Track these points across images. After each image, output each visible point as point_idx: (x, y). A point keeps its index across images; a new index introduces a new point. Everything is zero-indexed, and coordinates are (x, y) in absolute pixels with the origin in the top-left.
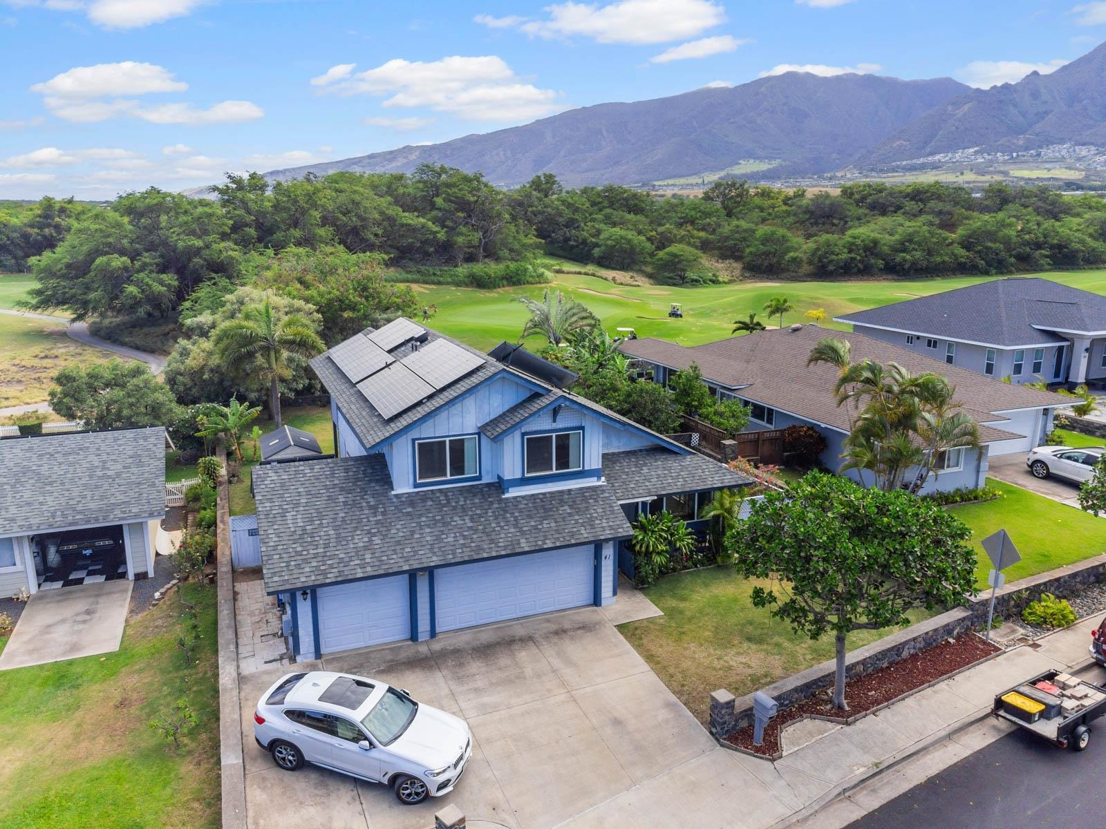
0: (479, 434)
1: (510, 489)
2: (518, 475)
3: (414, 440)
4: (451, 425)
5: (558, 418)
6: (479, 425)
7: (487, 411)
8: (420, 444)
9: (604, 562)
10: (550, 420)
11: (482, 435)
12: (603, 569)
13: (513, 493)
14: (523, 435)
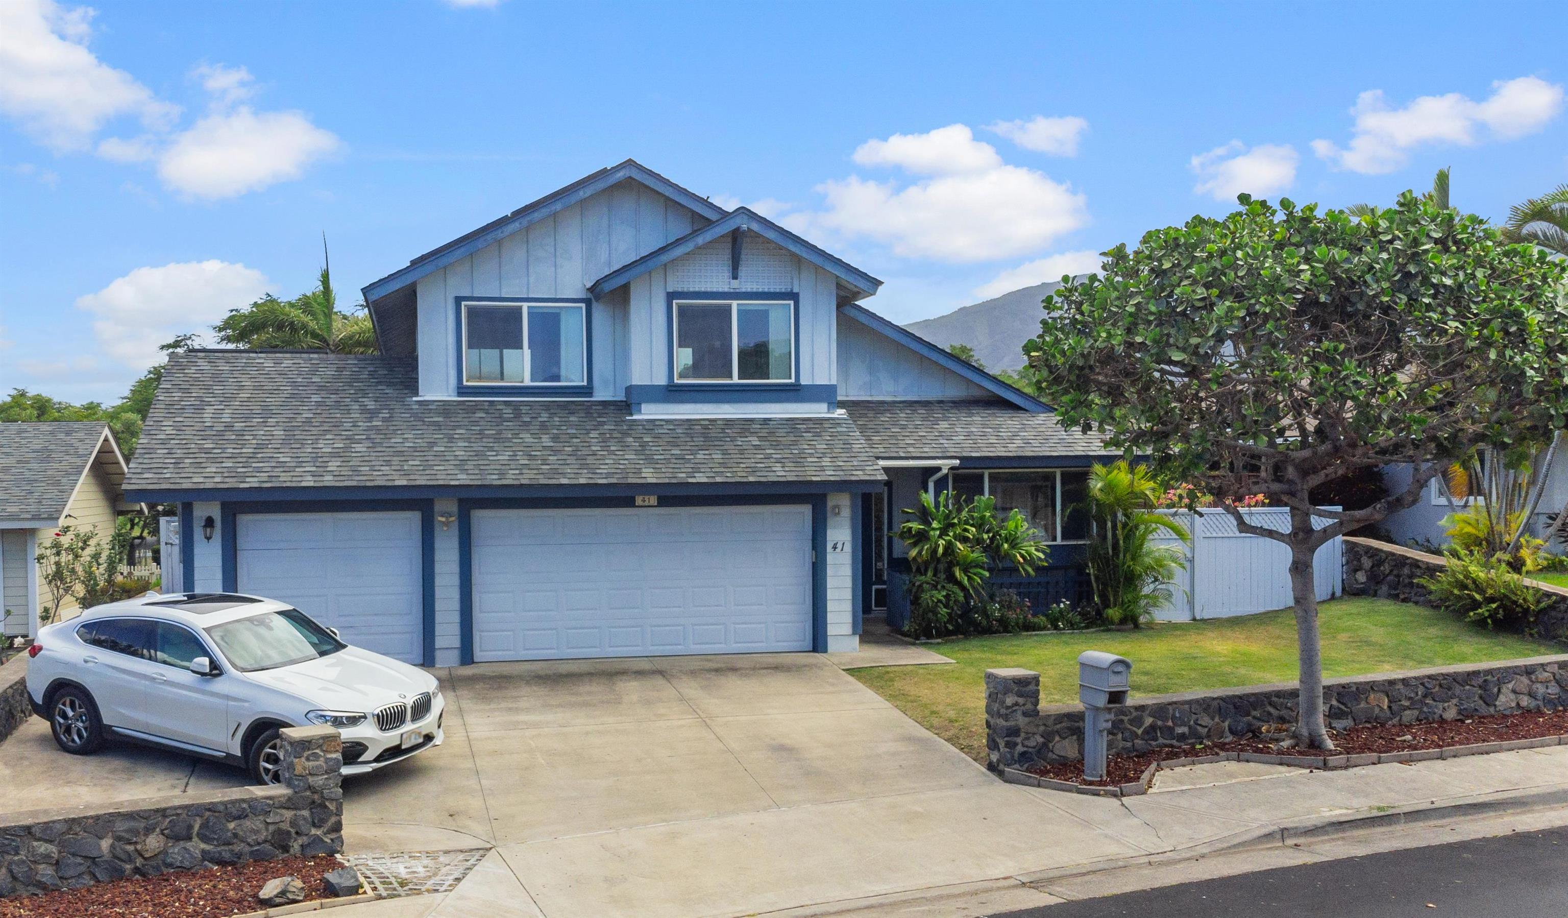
0: (588, 302)
1: (643, 406)
2: (661, 380)
3: (458, 300)
4: (532, 280)
5: (743, 271)
6: (589, 285)
7: (604, 257)
8: (470, 310)
9: (831, 558)
10: (727, 273)
11: (595, 305)
12: (829, 572)
13: (650, 412)
14: (671, 296)
